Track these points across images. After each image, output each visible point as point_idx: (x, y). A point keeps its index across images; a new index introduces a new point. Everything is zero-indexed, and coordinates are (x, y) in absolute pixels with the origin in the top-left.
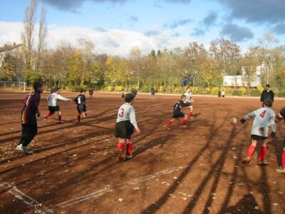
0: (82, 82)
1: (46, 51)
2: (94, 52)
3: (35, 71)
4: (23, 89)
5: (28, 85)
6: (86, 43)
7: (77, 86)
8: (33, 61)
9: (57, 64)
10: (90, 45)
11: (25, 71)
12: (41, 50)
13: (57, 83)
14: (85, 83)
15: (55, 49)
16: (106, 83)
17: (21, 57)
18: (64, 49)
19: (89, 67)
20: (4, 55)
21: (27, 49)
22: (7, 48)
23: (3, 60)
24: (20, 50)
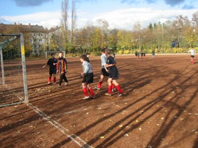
1: (77, 30)
2: (109, 28)
3: (71, 44)
5: (66, 53)
6: (103, 22)
7: (98, 52)
8: (69, 38)
9: (85, 38)
10: (106, 24)
11: (64, 44)
12: (74, 29)
13: (85, 50)
15: (83, 28)
16: (117, 49)
17: (62, 35)
18: (88, 28)
19: (106, 38)
20: (51, 35)
21: (65, 29)
22: (53, 30)
23: (50, 37)
24: (60, 30)
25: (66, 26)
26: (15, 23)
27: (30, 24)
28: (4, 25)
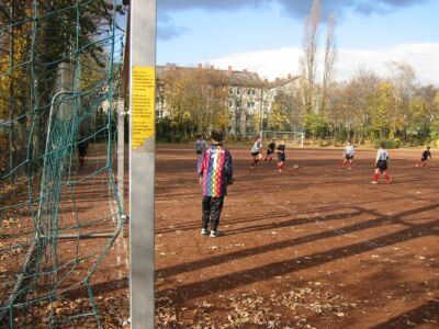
0: (392, 132)
1: (335, 84)
2: (414, 83)
3: (318, 114)
4: (299, 143)
5: (307, 137)
6: (402, 68)
7: (383, 139)
8: (316, 100)
9: (353, 104)
10: (408, 71)
11: (303, 117)
12: (328, 83)
13: (352, 133)
14: (398, 134)
15: (349, 82)
16: (433, 134)
17: (299, 94)
18: (364, 80)
19: (404, 107)
20: (275, 94)
21: (307, 82)
22: (279, 83)
23: (272, 99)
24: (297, 84)
25: (311, 75)
26: (200, 65)
27: (230, 67)
28: (178, 68)
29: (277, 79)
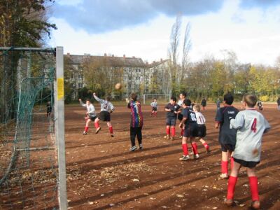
2: (237, 62)
6: (229, 53)
8: (178, 74)
9: (201, 76)
10: (233, 55)
12: (185, 64)
17: (167, 71)
19: (231, 77)
20: (153, 71)
21: (172, 63)
22: (155, 64)
23: (151, 74)
24: (166, 65)
25: (174, 58)
26: (105, 54)
27: (124, 55)
28: (92, 57)
29: (154, 62)
